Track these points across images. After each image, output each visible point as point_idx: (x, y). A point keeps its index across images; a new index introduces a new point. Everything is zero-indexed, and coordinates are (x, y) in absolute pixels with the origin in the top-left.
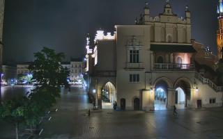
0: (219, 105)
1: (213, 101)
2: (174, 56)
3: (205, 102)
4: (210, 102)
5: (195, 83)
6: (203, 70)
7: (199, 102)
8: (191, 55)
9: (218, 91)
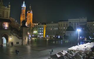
0: (20, 45)
1: (17, 43)
2: (2, 23)
3: (15, 43)
5: (10, 35)
6: (14, 30)
7: (12, 43)
8: (9, 23)
9: (20, 39)
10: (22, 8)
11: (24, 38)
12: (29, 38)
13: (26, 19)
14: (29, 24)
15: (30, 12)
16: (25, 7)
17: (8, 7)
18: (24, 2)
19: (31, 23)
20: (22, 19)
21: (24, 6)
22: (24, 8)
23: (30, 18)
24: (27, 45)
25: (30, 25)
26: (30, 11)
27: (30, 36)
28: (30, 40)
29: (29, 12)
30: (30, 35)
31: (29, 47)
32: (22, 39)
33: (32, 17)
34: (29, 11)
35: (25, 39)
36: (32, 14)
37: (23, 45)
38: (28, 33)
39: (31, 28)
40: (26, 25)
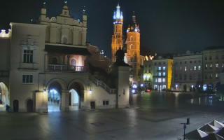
0: (112, 107)
1: (106, 103)
2: (68, 58)
3: (99, 104)
4: (104, 104)
5: (89, 85)
6: (97, 73)
7: (93, 103)
8: (85, 57)
9: (112, 93)
10: (115, 20)
11: (120, 92)
12: (133, 91)
13: (125, 46)
14: (132, 59)
15: (133, 31)
16: (122, 17)
17: (82, 21)
18: (118, 7)
19: (136, 55)
20: (115, 46)
21: (118, 15)
22: (119, 20)
23: (135, 44)
24: (127, 108)
25: (134, 59)
26: (134, 28)
27: (135, 86)
28: (135, 96)
29: (131, 31)
30: (135, 83)
31: (132, 113)
32: (116, 92)
33: (138, 41)
34: (132, 28)
35: (124, 93)
36: (138, 34)
37: (119, 107)
38: (131, 80)
39: (138, 68)
40: (126, 60)
